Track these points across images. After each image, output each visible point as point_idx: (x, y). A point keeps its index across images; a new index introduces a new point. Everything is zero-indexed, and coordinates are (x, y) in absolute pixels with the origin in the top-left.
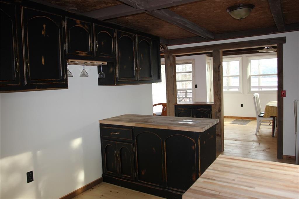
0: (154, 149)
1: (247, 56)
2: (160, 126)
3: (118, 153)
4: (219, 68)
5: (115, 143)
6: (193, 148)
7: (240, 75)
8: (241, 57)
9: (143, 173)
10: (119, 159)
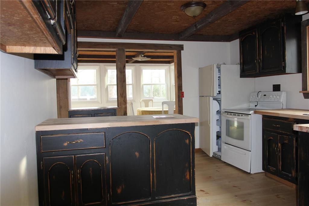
0: (137, 154)
1: (104, 65)
2: (149, 122)
3: (79, 173)
4: (124, 68)
5: (72, 157)
6: (187, 141)
7: (97, 84)
8: (99, 66)
9: (119, 191)
10: (79, 182)
